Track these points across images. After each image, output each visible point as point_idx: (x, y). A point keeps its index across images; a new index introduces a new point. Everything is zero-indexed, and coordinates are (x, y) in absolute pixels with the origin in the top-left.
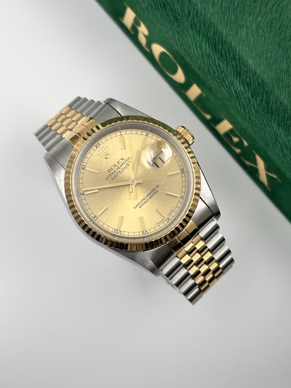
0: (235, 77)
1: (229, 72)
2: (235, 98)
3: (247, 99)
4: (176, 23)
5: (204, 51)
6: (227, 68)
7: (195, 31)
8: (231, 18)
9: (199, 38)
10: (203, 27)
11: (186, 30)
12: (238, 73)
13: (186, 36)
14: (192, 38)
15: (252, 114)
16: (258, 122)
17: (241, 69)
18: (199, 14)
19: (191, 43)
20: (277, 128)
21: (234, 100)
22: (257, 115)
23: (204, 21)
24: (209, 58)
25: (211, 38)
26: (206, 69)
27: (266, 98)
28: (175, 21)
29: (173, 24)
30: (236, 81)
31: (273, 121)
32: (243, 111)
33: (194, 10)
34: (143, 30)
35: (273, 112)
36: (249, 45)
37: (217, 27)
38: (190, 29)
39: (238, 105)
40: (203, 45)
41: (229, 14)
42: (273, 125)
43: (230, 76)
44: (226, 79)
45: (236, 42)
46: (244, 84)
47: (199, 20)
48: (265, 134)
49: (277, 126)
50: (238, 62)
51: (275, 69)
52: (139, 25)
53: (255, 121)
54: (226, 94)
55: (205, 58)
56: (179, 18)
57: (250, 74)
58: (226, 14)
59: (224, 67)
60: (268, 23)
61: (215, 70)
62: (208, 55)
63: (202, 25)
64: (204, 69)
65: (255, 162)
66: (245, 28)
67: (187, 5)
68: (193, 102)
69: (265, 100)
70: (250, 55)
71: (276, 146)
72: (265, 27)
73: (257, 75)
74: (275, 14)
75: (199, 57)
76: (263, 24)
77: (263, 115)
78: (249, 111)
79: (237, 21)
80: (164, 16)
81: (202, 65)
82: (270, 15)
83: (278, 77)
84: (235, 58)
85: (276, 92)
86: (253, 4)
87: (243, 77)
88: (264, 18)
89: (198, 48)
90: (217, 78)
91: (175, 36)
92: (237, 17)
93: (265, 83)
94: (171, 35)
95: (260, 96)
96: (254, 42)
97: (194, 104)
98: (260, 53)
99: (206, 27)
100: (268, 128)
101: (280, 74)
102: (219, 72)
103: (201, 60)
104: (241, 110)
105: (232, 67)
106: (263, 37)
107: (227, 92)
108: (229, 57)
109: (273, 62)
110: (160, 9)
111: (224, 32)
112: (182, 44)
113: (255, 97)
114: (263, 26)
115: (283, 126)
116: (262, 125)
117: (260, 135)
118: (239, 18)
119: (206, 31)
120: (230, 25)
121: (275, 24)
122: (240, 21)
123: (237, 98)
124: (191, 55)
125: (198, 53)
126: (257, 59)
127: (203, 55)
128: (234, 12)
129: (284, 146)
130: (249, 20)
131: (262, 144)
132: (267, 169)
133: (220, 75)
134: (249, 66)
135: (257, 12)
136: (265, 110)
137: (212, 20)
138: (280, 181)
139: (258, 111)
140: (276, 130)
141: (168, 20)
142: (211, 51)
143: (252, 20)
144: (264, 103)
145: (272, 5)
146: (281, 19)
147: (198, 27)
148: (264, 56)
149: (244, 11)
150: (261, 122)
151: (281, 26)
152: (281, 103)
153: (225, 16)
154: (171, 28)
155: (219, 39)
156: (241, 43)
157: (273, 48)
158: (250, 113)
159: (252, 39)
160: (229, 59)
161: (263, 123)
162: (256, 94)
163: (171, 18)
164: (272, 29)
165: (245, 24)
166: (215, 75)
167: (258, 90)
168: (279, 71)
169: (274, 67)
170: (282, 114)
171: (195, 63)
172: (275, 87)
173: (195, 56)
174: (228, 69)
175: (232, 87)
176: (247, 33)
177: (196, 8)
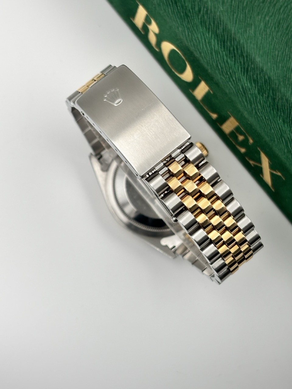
0: (243, 74)
1: (237, 68)
2: (242, 93)
3: (254, 95)
4: (186, 20)
5: (213, 48)
6: (235, 64)
7: (205, 28)
8: (240, 17)
9: (209, 35)
10: (212, 24)
11: (196, 26)
12: (246, 70)
13: (196, 32)
14: (202, 34)
15: (258, 110)
16: (264, 117)
17: (248, 65)
18: (209, 12)
19: (200, 39)
20: (283, 125)
21: (241, 95)
22: (263, 111)
23: (214, 18)
24: (217, 54)
25: (220, 35)
26: (214, 64)
27: (272, 95)
28: (185, 17)
29: (183, 20)
30: (243, 77)
31: (278, 118)
32: (249, 106)
33: (204, 8)
34: (154, 28)
35: (279, 108)
36: (257, 42)
37: (226, 24)
38: (200, 25)
39: (244, 100)
40: (212, 41)
41: (238, 13)
42: (279, 122)
43: (237, 73)
44: (234, 75)
45: (244, 41)
46: (251, 81)
47: (208, 17)
48: (271, 130)
49: (282, 122)
50: (245, 59)
51: (281, 67)
52: (150, 23)
53: (261, 116)
54: (233, 89)
55: (214, 54)
56: (190, 15)
57: (257, 70)
58: (235, 13)
59: (232, 64)
60: (276, 23)
61: (223, 66)
62: (217, 51)
63: (211, 22)
64: (213, 64)
65: (259, 161)
66: (253, 27)
67: (198, 3)
68: (199, 101)
69: (271, 97)
70: (258, 53)
71: (281, 142)
72: (272, 27)
73: (264, 72)
74: (283, 14)
75: (208, 53)
76: (271, 24)
77: (269, 111)
78: (255, 106)
79: (245, 20)
80: (175, 13)
81: (211, 61)
82: (278, 15)
83: (285, 75)
84: (243, 56)
85: (282, 90)
86: (261, 4)
87: (250, 73)
88: (273, 18)
89: (208, 45)
90: (225, 73)
91: (185, 32)
92: (246, 16)
93: (272, 80)
94: (181, 31)
95: (267, 93)
96: (262, 40)
97: (201, 104)
98: (267, 51)
99: (215, 24)
100: (273, 124)
101: (286, 72)
102: (227, 67)
103: (210, 55)
104: (248, 105)
105: (240, 64)
106: (271, 36)
107: (235, 88)
108: (237, 54)
109: (279, 60)
110: (171, 5)
111: (233, 29)
112: (192, 39)
113: (261, 94)
114: (270, 26)
115: (288, 123)
116: (268, 121)
117: (266, 130)
118: (248, 17)
119: (215, 28)
120: (239, 23)
121: (282, 24)
122: (249, 19)
123: (244, 94)
124: (200, 51)
125: (207, 49)
126: (264, 57)
127: (212, 51)
128: (243, 10)
129: (288, 142)
130: (257, 19)
131: (267, 139)
132: (272, 167)
133: (228, 71)
134: (256, 63)
135: (265, 13)
136: (271, 106)
137: (222, 18)
138: (284, 179)
139: (264, 108)
140: (281, 126)
141: (179, 16)
142: (219, 48)
143: (261, 20)
144: (270, 99)
145: (280, 6)
146: (288, 20)
147: (208, 24)
148: (272, 55)
149: (253, 11)
150: (267, 118)
151: (288, 26)
152: (287, 100)
153: (235, 14)
154: (181, 24)
155: (227, 36)
156: (249, 41)
157: (280, 47)
158: (257, 108)
159: (260, 38)
160: (237, 56)
161: (269, 119)
162: (263, 91)
163: (182, 14)
164: (280, 28)
165: (253, 23)
166: (223, 70)
167: (264, 86)
168: (286, 69)
169: (280, 65)
170: (288, 111)
171: (204, 58)
172: (281, 85)
173: (204, 51)
174: (236, 66)
175: (239, 82)
176: (255, 32)
177: (206, 5)
